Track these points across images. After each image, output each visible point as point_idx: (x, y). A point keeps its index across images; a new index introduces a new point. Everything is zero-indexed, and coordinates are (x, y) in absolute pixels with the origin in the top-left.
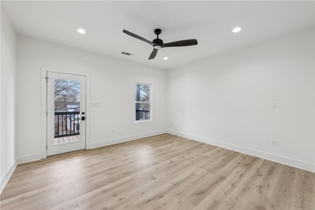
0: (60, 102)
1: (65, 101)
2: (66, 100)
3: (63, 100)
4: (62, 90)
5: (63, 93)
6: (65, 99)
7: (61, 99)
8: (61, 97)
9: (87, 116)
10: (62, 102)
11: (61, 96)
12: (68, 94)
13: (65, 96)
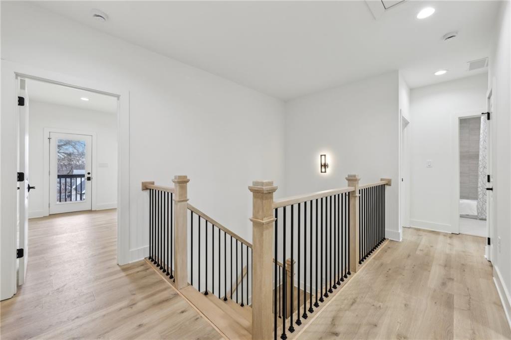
0: (61, 165)
1: (69, 164)
2: (72, 163)
3: (66, 163)
4: (64, 145)
5: (67, 149)
6: (71, 160)
7: (63, 159)
8: (62, 157)
9: (93, 176)
10: (66, 166)
11: (63, 154)
12: (75, 151)
13: (70, 155)
